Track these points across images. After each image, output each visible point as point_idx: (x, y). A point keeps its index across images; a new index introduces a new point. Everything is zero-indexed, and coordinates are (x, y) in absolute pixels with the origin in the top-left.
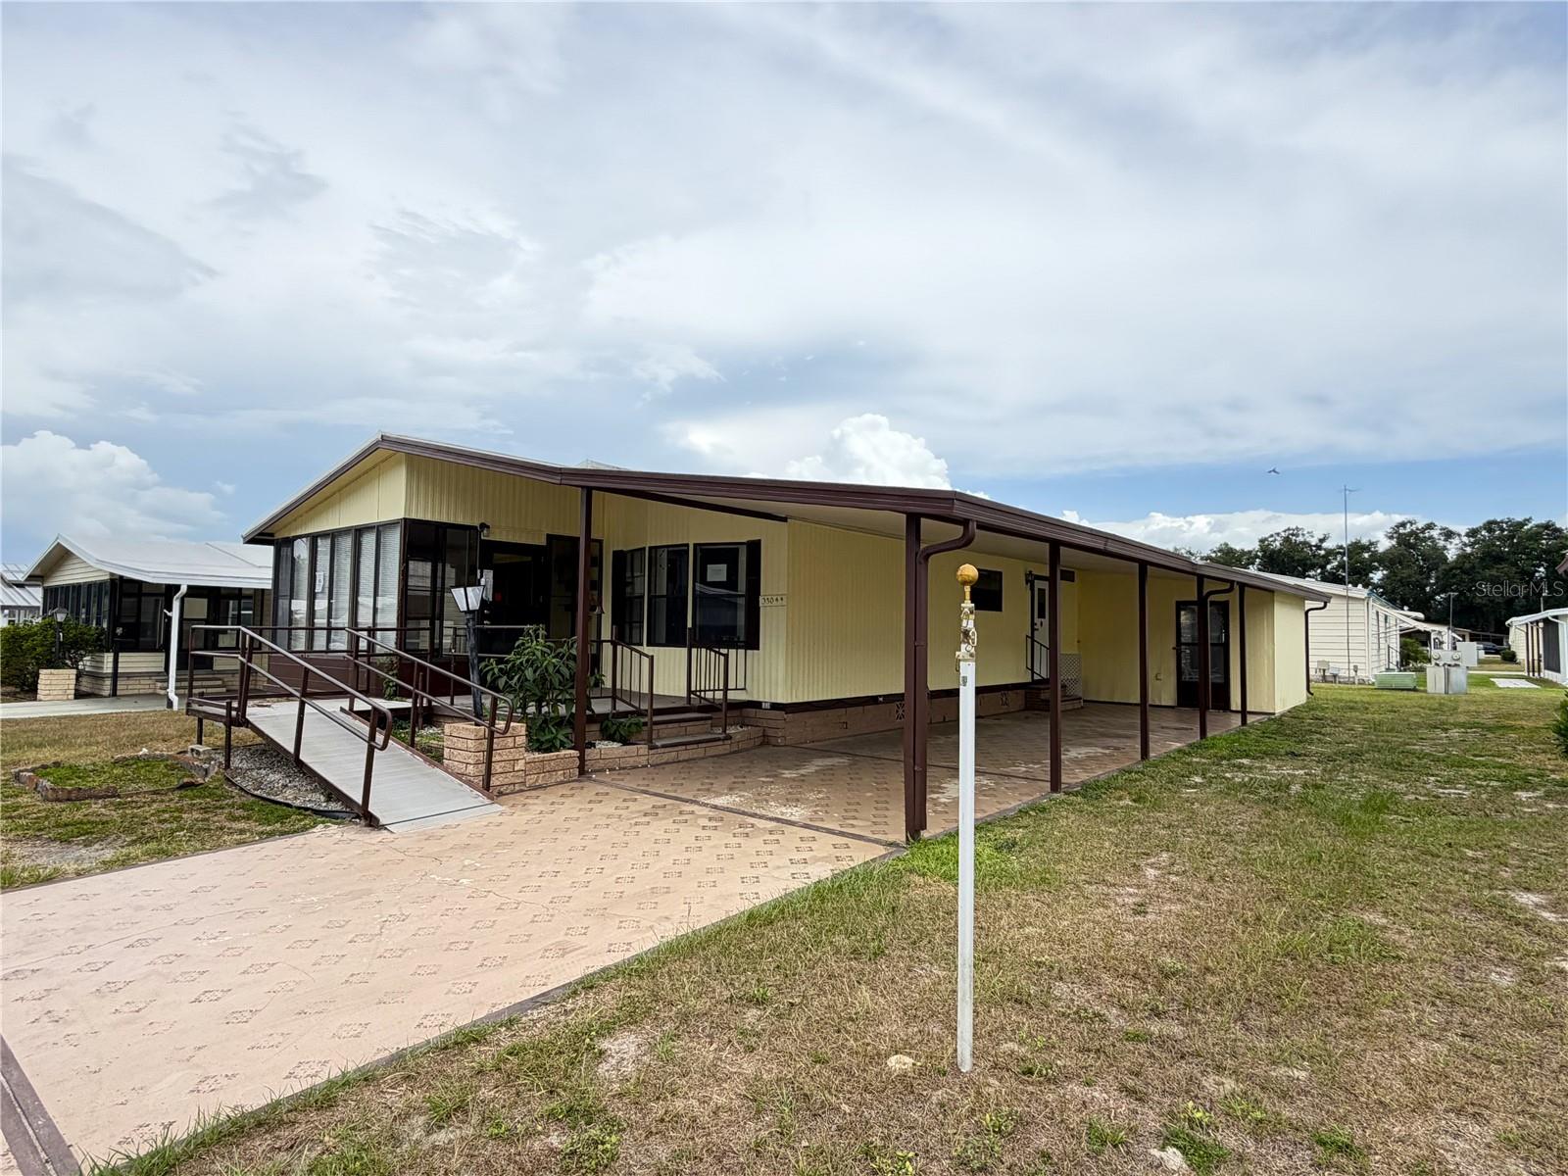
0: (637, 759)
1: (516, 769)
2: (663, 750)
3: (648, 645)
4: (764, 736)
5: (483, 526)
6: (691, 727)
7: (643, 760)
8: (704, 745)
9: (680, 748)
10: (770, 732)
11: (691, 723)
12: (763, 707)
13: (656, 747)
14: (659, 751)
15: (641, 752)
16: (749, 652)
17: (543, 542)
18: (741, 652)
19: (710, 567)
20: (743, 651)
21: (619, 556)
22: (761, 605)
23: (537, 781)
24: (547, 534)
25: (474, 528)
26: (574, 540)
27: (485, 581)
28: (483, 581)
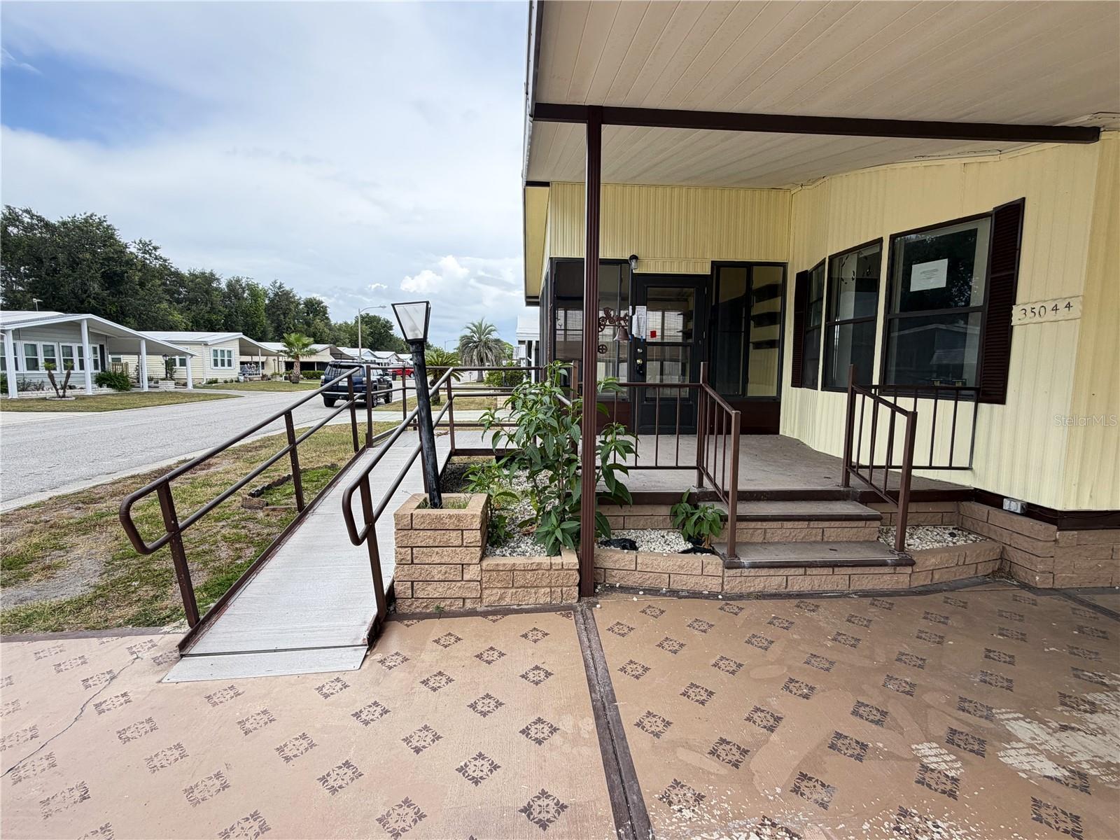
0: (701, 580)
1: (466, 577)
2: (753, 572)
3: (822, 390)
4: (1001, 558)
5: (634, 257)
6: (833, 531)
7: (713, 585)
8: (849, 571)
9: (792, 571)
10: (1017, 557)
11: (833, 524)
12: (1006, 507)
13: (740, 566)
14: (746, 572)
15: (710, 569)
16: (984, 407)
17: (707, 270)
18: (966, 407)
19: (917, 269)
20: (971, 404)
21: (803, 278)
22: (1015, 321)
23: (501, 598)
24: (712, 261)
25: (625, 261)
26: (748, 266)
27: (638, 318)
28: (635, 318)
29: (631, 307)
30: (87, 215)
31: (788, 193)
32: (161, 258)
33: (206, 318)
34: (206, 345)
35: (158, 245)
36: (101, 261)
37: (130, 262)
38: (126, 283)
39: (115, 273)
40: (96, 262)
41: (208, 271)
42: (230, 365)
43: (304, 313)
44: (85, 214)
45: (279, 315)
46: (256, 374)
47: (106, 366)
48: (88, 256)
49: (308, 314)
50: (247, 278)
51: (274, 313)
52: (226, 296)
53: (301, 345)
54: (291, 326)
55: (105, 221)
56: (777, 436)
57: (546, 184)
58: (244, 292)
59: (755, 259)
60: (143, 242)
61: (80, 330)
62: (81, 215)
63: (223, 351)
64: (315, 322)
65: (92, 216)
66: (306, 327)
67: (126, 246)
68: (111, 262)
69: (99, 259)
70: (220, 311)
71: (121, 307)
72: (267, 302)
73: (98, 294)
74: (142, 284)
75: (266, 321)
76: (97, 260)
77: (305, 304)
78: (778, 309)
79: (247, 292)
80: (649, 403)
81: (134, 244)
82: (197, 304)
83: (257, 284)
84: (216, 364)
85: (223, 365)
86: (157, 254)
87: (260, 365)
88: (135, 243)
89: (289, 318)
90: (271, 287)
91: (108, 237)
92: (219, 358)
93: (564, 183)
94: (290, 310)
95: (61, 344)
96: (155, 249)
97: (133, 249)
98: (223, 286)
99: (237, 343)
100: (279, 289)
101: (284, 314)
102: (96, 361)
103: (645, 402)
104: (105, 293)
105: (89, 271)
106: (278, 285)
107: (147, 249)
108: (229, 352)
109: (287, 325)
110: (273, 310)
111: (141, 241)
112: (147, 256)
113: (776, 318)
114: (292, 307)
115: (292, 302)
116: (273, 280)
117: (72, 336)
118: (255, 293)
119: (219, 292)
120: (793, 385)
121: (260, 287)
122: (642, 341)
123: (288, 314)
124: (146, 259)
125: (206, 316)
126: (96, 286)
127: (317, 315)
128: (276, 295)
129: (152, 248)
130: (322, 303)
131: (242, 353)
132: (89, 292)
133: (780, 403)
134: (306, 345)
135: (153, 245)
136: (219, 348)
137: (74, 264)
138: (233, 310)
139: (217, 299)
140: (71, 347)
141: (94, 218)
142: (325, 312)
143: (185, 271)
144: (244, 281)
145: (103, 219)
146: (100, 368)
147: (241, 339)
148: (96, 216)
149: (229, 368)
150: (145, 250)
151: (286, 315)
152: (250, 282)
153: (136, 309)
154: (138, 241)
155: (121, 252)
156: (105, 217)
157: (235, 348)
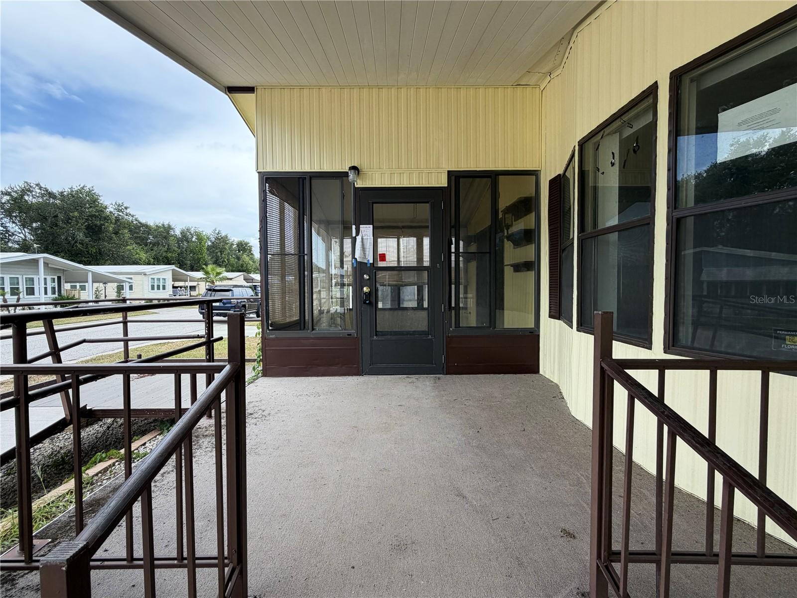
3: (577, 330)
5: (354, 169)
17: (443, 182)
21: (558, 184)
24: (449, 172)
25: (346, 174)
26: (493, 176)
27: (362, 239)
28: (359, 239)
29: (354, 227)
30: (81, 186)
31: (538, 89)
32: (130, 215)
33: (164, 255)
34: (145, 275)
35: (128, 206)
36: (86, 218)
37: (107, 219)
38: (104, 233)
39: (96, 225)
40: (82, 218)
41: (166, 223)
42: (164, 288)
43: (236, 251)
44: (80, 186)
45: (217, 252)
46: (185, 295)
47: (62, 292)
48: (76, 214)
49: (239, 251)
50: (195, 228)
51: (213, 251)
52: (179, 241)
53: (215, 273)
54: (226, 260)
55: (93, 190)
56: (537, 375)
57: (250, 90)
58: (192, 237)
59: (500, 167)
60: (117, 204)
61: (38, 266)
62: (77, 187)
63: (159, 279)
64: (243, 257)
65: (84, 187)
66: (236, 260)
67: (106, 207)
68: (93, 218)
69: (85, 216)
70: (174, 251)
71: (99, 249)
72: (210, 244)
73: (82, 241)
74: (116, 233)
75: (207, 258)
76: (83, 217)
77: (237, 244)
78: (532, 226)
79: (195, 237)
80: (380, 339)
81: (111, 206)
82: (158, 246)
83: (202, 231)
84: (153, 288)
85: (158, 288)
86: (128, 212)
87: (189, 288)
88: (112, 204)
89: (225, 255)
90: (212, 234)
91: (94, 201)
92: (156, 285)
93: (272, 87)
94: (225, 248)
95: (24, 277)
96: (126, 208)
97: (111, 209)
98: (178, 232)
99: (171, 272)
100: (218, 235)
101: (221, 252)
102: (53, 288)
103: (375, 337)
104: (87, 240)
105: (77, 225)
106: (217, 232)
107: (120, 208)
108: (164, 279)
109: (223, 259)
110: (214, 249)
111: (116, 203)
112: (121, 214)
113: (530, 236)
114: (227, 247)
115: (227, 244)
116: (214, 229)
117: (31, 270)
118: (200, 238)
119: (175, 237)
120: (551, 316)
121: (204, 233)
122: (369, 265)
123: (224, 251)
124: (120, 215)
125: (164, 254)
126: (81, 234)
127: (245, 252)
128: (217, 239)
129: (124, 208)
130: (249, 243)
131: (174, 280)
132: (76, 239)
133: (539, 336)
134: (218, 274)
135: (124, 206)
136: (156, 277)
137: (68, 220)
138: (184, 250)
139: (172, 241)
140: (33, 278)
141: (85, 188)
142: (250, 250)
143: (151, 223)
144: (192, 229)
145: (91, 189)
146: (57, 293)
147: (173, 270)
148: (86, 187)
149: (164, 291)
150: (119, 209)
151: (222, 252)
152: (197, 231)
153: (110, 250)
154: (114, 204)
155: (101, 211)
156: (92, 187)
157: (169, 276)
